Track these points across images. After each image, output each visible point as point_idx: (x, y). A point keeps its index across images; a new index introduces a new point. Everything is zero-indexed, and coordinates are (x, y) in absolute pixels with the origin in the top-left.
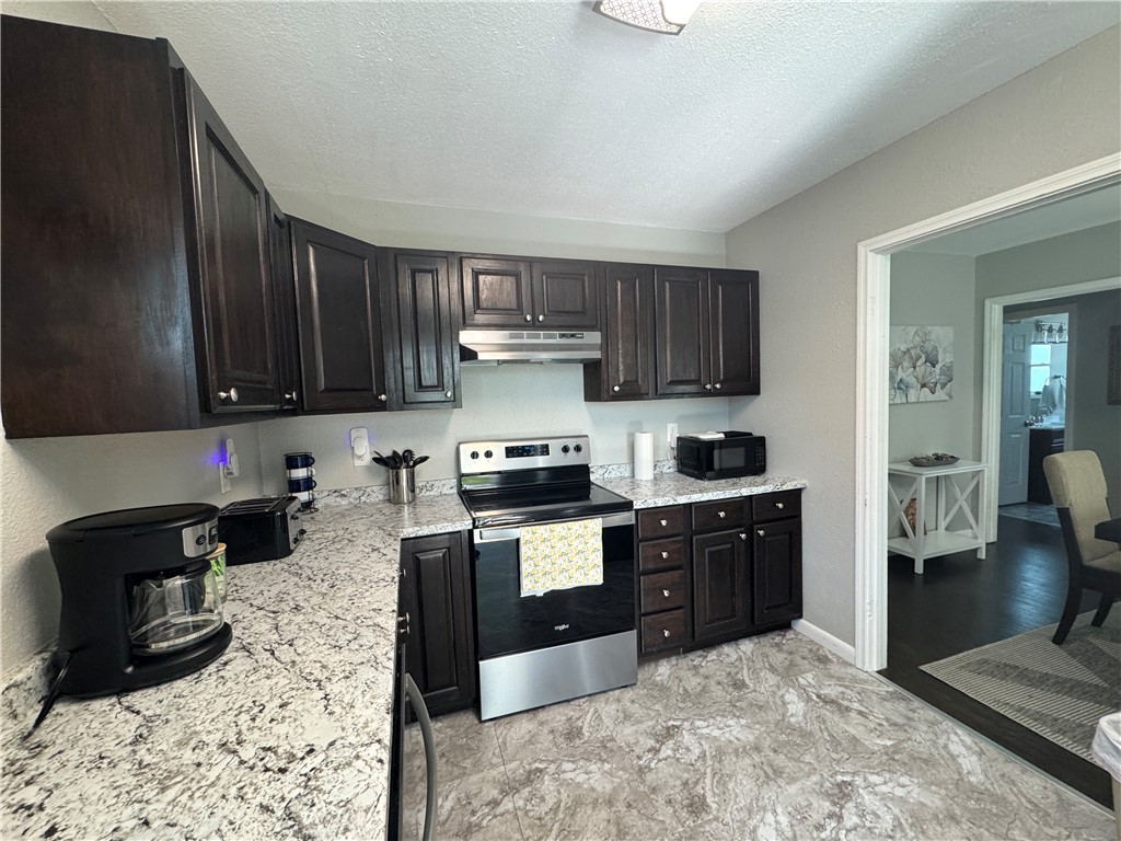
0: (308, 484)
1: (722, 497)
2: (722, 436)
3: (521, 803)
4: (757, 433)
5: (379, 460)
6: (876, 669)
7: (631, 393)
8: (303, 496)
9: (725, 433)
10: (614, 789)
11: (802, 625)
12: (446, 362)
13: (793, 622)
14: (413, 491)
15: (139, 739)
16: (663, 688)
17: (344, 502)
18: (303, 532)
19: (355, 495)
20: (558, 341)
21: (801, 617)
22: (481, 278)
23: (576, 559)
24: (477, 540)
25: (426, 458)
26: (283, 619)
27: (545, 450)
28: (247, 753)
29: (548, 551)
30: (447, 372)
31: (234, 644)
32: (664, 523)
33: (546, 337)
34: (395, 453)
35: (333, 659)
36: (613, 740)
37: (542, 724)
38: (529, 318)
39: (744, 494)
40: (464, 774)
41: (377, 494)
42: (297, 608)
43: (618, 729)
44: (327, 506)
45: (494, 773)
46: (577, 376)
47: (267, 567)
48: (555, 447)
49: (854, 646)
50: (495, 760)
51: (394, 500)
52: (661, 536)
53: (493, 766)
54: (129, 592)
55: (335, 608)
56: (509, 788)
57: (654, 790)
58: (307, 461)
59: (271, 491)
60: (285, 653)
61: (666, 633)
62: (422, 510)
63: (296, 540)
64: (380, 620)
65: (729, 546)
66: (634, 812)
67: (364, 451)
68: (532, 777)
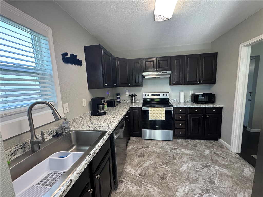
0: (119, 98)
1: (196, 107)
2: (202, 94)
3: (145, 150)
4: (213, 93)
5: (130, 95)
6: (236, 152)
7: (178, 84)
8: (119, 100)
9: (203, 93)
10: (160, 152)
11: (221, 140)
12: (140, 78)
13: (218, 139)
14: (135, 101)
15: (98, 119)
16: (178, 143)
17: (125, 102)
18: (117, 104)
19: (126, 101)
20: (162, 73)
21: (220, 138)
22: (147, 62)
23: (160, 115)
24: (142, 109)
25: (137, 95)
26: (112, 113)
27: (159, 95)
28: (106, 121)
29: (154, 112)
30: (140, 80)
31: (107, 114)
32: (181, 111)
33: (159, 73)
34: (132, 94)
35: (115, 116)
36: (163, 147)
37: (152, 142)
38: (155, 69)
39: (203, 107)
40: (138, 144)
41: (130, 101)
42: (114, 112)
43: (165, 146)
44: (122, 102)
45: (142, 145)
46: (168, 80)
47: (112, 108)
48: (161, 94)
49: (230, 146)
50: (143, 144)
51: (132, 102)
52: (180, 113)
53: (142, 144)
54: (97, 106)
55: (118, 113)
56: (143, 147)
57: (167, 154)
58: (119, 95)
59: (115, 99)
60: (111, 115)
61: (180, 133)
62: (136, 104)
63: (116, 105)
64: (122, 114)
65: (198, 118)
66: (162, 156)
67: (128, 93)
68: (147, 147)
